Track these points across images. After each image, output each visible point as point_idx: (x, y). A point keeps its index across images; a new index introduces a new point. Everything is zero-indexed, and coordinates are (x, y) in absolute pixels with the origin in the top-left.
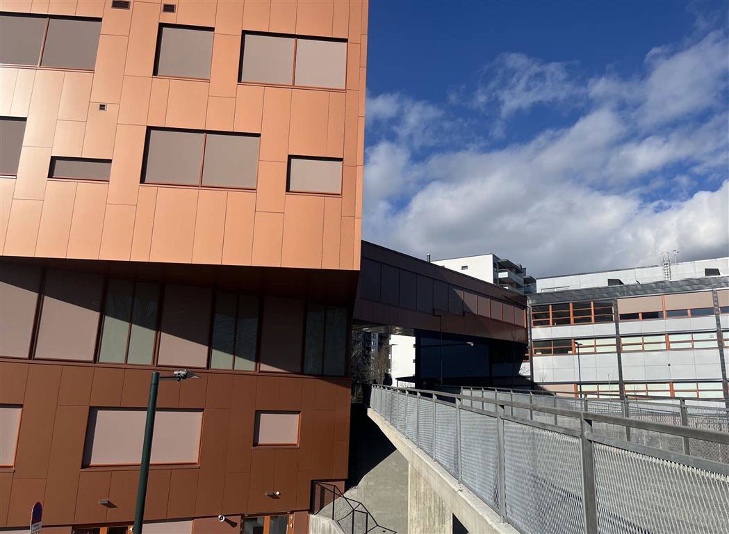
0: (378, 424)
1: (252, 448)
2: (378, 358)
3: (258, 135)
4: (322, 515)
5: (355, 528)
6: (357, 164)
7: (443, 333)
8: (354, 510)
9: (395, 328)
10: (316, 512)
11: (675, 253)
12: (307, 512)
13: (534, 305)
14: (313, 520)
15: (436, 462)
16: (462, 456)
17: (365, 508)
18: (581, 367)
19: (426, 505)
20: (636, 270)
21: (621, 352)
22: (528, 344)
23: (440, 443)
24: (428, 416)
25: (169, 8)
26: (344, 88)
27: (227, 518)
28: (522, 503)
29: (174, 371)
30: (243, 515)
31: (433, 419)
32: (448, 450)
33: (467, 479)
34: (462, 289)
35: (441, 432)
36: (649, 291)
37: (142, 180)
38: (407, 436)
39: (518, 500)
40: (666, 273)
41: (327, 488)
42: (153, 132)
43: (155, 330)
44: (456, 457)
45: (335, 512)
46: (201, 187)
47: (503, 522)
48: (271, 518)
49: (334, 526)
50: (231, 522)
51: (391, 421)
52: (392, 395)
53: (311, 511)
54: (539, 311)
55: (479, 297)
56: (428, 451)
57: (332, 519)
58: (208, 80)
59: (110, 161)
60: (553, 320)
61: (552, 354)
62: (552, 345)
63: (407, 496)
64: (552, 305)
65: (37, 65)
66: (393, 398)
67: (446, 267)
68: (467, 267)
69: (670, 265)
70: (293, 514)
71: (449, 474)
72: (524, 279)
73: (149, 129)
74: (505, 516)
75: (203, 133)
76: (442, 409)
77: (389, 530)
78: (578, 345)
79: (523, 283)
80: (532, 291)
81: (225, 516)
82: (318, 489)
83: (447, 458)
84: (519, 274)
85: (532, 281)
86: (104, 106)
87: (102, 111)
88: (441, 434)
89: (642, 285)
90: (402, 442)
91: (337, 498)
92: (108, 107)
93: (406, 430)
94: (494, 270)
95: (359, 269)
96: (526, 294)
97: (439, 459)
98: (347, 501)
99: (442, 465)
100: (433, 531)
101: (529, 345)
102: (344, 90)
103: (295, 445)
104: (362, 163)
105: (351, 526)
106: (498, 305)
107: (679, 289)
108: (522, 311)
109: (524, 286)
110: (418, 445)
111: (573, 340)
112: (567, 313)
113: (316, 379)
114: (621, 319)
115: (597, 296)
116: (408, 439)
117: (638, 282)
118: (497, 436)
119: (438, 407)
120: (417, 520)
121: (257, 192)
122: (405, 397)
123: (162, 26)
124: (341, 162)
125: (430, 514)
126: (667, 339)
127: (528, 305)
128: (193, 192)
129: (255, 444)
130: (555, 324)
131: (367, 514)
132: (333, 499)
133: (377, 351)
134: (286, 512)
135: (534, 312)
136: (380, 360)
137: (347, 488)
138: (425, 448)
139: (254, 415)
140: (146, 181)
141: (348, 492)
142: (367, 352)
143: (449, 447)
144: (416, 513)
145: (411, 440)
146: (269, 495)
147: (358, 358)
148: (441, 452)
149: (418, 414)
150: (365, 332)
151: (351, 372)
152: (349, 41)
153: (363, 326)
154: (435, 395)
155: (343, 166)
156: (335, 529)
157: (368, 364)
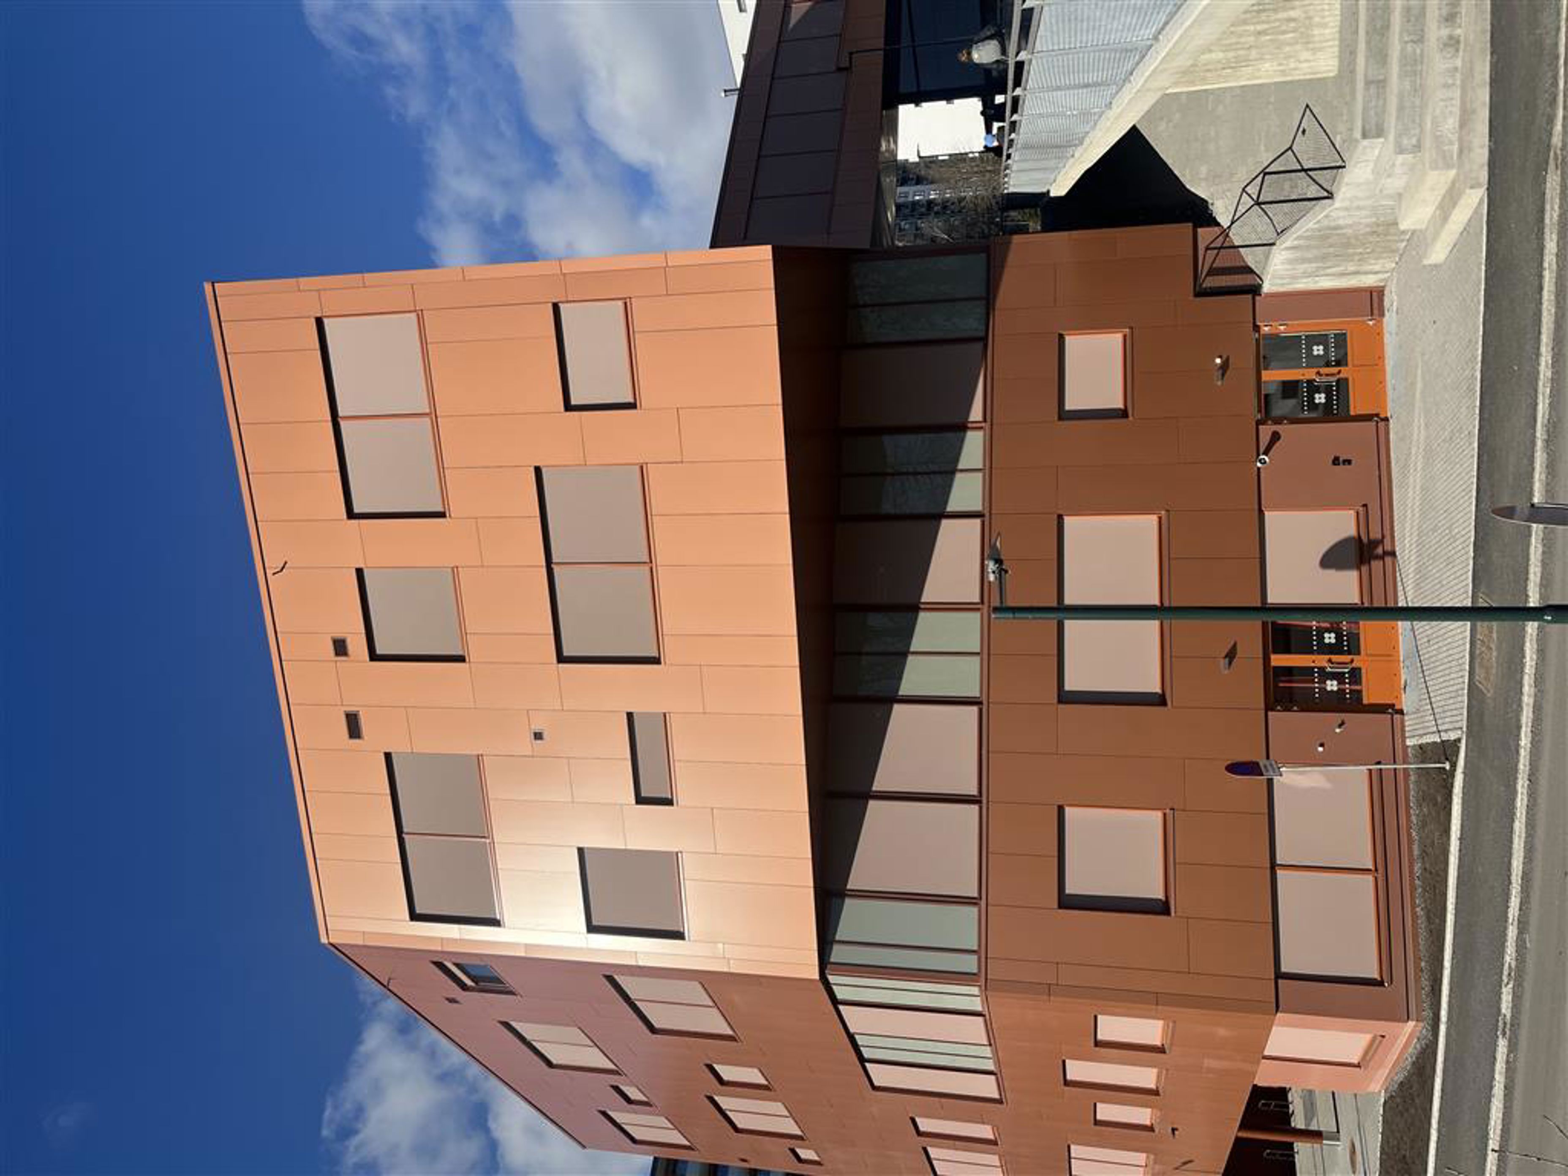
0: (1083, 170)
1: (1131, 418)
2: (948, 181)
3: (538, 470)
4: (1264, 267)
5: (1293, 197)
6: (559, 273)
7: (886, 44)
8: (1258, 203)
9: (883, 153)
10: (1258, 280)
12: (1257, 298)
14: (1273, 285)
15: (1161, 37)
17: (1254, 179)
19: (1252, 44)
23: (1119, 34)
24: (1063, 66)
25: (340, 647)
26: (414, 314)
27: (1262, 450)
29: (990, 582)
30: (1259, 423)
31: (1068, 54)
32: (1133, 14)
34: (787, 8)
35: (1096, 32)
37: (656, 661)
38: (1106, 106)
41: (1210, 264)
42: (566, 653)
43: (918, 613)
45: (1259, 242)
46: (651, 562)
48: (1266, 369)
49: (1289, 240)
50: (1269, 442)
51: (1075, 145)
53: (1254, 290)
56: (1137, 57)
57: (1274, 247)
58: (455, 570)
59: (630, 716)
63: (1231, 88)
65: (485, 843)
66: (1026, 147)
67: (745, 51)
70: (1258, 327)
71: (1185, 6)
73: (562, 659)
75: (552, 569)
76: (1046, 36)
77: (1301, 123)
81: (1258, 455)
82: (1212, 282)
83: (1152, 14)
86: (535, 733)
87: (545, 736)
88: (1099, 34)
91: (1231, 241)
92: (537, 728)
93: (1096, 110)
95: (769, 248)
97: (1154, 30)
98: (1238, 218)
99: (1166, 23)
100: (1307, 22)
102: (418, 315)
103: (1125, 337)
104: (555, 263)
105: (1290, 204)
110: (1124, 81)
113: (994, 309)
116: (1111, 103)
119: (1042, 47)
120: (1283, 62)
121: (647, 464)
122: (1023, 121)
123: (374, 656)
124: (561, 306)
125: (1270, 31)
128: (662, 574)
129: (1123, 414)
131: (1266, 174)
132: (1232, 250)
133: (933, 186)
134: (1256, 340)
136: (950, 178)
137: (1212, 222)
138: (1130, 65)
139: (1066, 423)
140: (655, 654)
141: (1220, 219)
142: (936, 209)
143: (1127, 11)
144: (1267, 65)
145: (1113, 96)
146: (1220, 377)
147: (950, 225)
148: (1138, 27)
149: (1059, 88)
150: (897, 216)
151: (979, 238)
152: (319, 315)
153: (885, 221)
154: (1017, 54)
155: (568, 302)
156: (1291, 239)
157: (960, 202)
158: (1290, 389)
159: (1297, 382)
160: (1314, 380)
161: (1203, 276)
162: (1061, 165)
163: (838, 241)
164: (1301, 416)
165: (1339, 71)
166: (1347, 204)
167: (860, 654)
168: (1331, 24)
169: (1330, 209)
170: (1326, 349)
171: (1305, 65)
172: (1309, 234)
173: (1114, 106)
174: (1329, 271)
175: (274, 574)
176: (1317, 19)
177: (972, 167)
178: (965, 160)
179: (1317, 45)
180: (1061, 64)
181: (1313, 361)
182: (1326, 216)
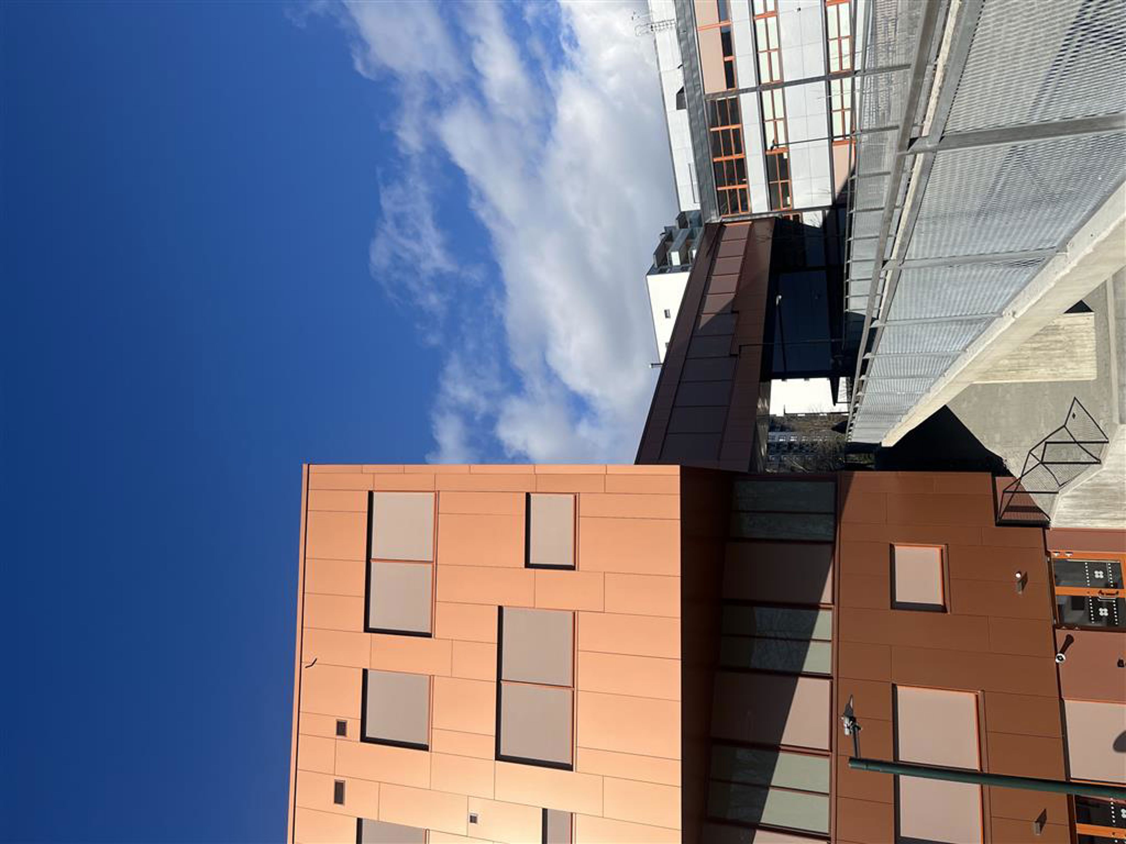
0: (908, 431)
1: (949, 613)
2: (804, 431)
3: (500, 609)
4: (1051, 509)
5: (1069, 461)
6: (533, 473)
7: (764, 341)
8: (1042, 463)
9: (759, 410)
10: (1047, 518)
11: (635, 18)
12: (1047, 531)
13: (718, 211)
14: (1059, 522)
15: (967, 350)
16: (959, 314)
17: (1037, 446)
18: (806, 140)
19: (1029, 355)
20: (662, 70)
21: (783, 82)
22: (776, 218)
23: (937, 346)
24: (897, 364)
25: (341, 728)
26: (433, 494)
27: (1059, 650)
28: (1036, 227)
30: (1055, 627)
31: (900, 357)
32: (948, 335)
33: (996, 305)
34: (698, 317)
35: (921, 344)
36: (692, 50)
37: (569, 768)
38: (926, 390)
39: (1032, 234)
40: (665, 27)
41: (1007, 503)
42: (502, 753)
43: (778, 752)
44: (960, 322)
45: (1045, 490)
46: (574, 687)
47: (1066, 251)
48: (1057, 585)
49: (1068, 491)
50: (1065, 643)
51: (902, 415)
52: (863, 414)
53: (1044, 525)
54: (727, 204)
55: (709, 292)
56: (950, 361)
57: (1057, 495)
58: (431, 677)
59: (545, 811)
60: (739, 184)
61: (789, 181)
62: (776, 182)
63: (1016, 384)
64: (717, 187)
66: (866, 413)
67: (668, 340)
68: (666, 311)
69: (653, 23)
70: (1049, 552)
71: (986, 332)
72: (680, 228)
73: (499, 757)
74: (1055, 249)
75: (501, 685)
76: (886, 346)
77: (1071, 409)
78: (774, 145)
79: (686, 229)
80: (698, 215)
81: (1056, 653)
82: (1008, 516)
83: (962, 335)
84: (674, 235)
85: (683, 218)
86: (471, 817)
87: (479, 820)
88: (923, 346)
89: (683, 61)
90: (933, 399)
91: (1023, 488)
92: (473, 812)
93: (918, 393)
94: (670, 272)
95: (678, 467)
96: (703, 224)
97: (963, 345)
98: (1027, 473)
99: (972, 341)
100: (1071, 343)
101: (777, 215)
102: (436, 495)
103: (942, 551)
104: (531, 466)
105: (1067, 465)
106: (720, 265)
107: (688, 7)
108: (727, 229)
109: (691, 227)
110: (940, 375)
111: (768, 153)
112: (727, 165)
113: (840, 523)
114: (733, 86)
115: (701, 123)
116: (929, 388)
117: (679, 67)
118: (929, 268)
119: (882, 351)
120: (1054, 368)
121: (578, 611)
122: (866, 396)
123: (364, 739)
124: (532, 495)
125: (1043, 348)
126: (761, 16)
127: (719, 221)
128: (581, 698)
129: (943, 609)
130: (744, 180)
131: (1046, 443)
132: (1024, 494)
133: (792, 433)
134: (1048, 562)
135: (728, 211)
136: (806, 428)
137: (1007, 473)
138: (945, 366)
139: (897, 611)
140: (569, 762)
141: (1012, 471)
142: (795, 448)
143: (944, 333)
144: (1043, 370)
145: (931, 384)
146: (1021, 588)
147: (805, 460)
148: (951, 343)
149: (892, 377)
150: (767, 451)
151: (827, 470)
152: (371, 489)
153: (760, 454)
154: (864, 355)
155: (536, 493)
156: (1071, 490)
157: (812, 445)
158: (1078, 602)
159: (1083, 598)
160: (1098, 597)
161: (1002, 510)
162: (891, 426)
163: (724, 466)
164: (1089, 624)
165: (1098, 376)
166: (1112, 468)
167: (730, 782)
168: (1089, 346)
169: (1099, 471)
170: (1105, 574)
171: (1071, 371)
172: (1084, 487)
173: (932, 390)
174: (1104, 516)
175: (306, 667)
176: (1078, 342)
177: (822, 422)
178: (817, 417)
179: (1079, 359)
180: (895, 362)
181: (1095, 583)
182: (1097, 476)
